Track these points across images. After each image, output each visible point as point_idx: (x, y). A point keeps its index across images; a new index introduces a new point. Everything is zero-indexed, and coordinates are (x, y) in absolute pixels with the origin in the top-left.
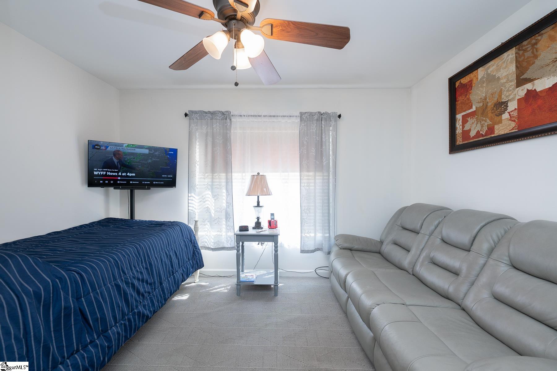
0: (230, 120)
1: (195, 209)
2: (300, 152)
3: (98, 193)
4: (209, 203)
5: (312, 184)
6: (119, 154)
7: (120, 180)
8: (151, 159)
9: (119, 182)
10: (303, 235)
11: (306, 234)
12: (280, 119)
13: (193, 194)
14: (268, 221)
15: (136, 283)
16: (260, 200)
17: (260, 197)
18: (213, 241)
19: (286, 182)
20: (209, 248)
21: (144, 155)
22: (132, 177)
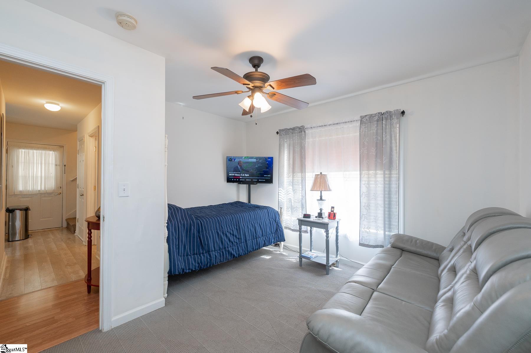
0: (305, 132)
1: (282, 199)
2: (360, 153)
3: (233, 186)
4: (291, 195)
5: (373, 182)
6: (241, 163)
7: (241, 179)
8: (258, 165)
9: (241, 180)
10: (363, 230)
11: (366, 229)
12: (342, 125)
13: (281, 189)
14: (329, 212)
15: (228, 235)
16: (322, 195)
17: (322, 192)
18: (292, 223)
19: (347, 180)
20: (290, 229)
21: (253, 162)
22: (247, 176)
